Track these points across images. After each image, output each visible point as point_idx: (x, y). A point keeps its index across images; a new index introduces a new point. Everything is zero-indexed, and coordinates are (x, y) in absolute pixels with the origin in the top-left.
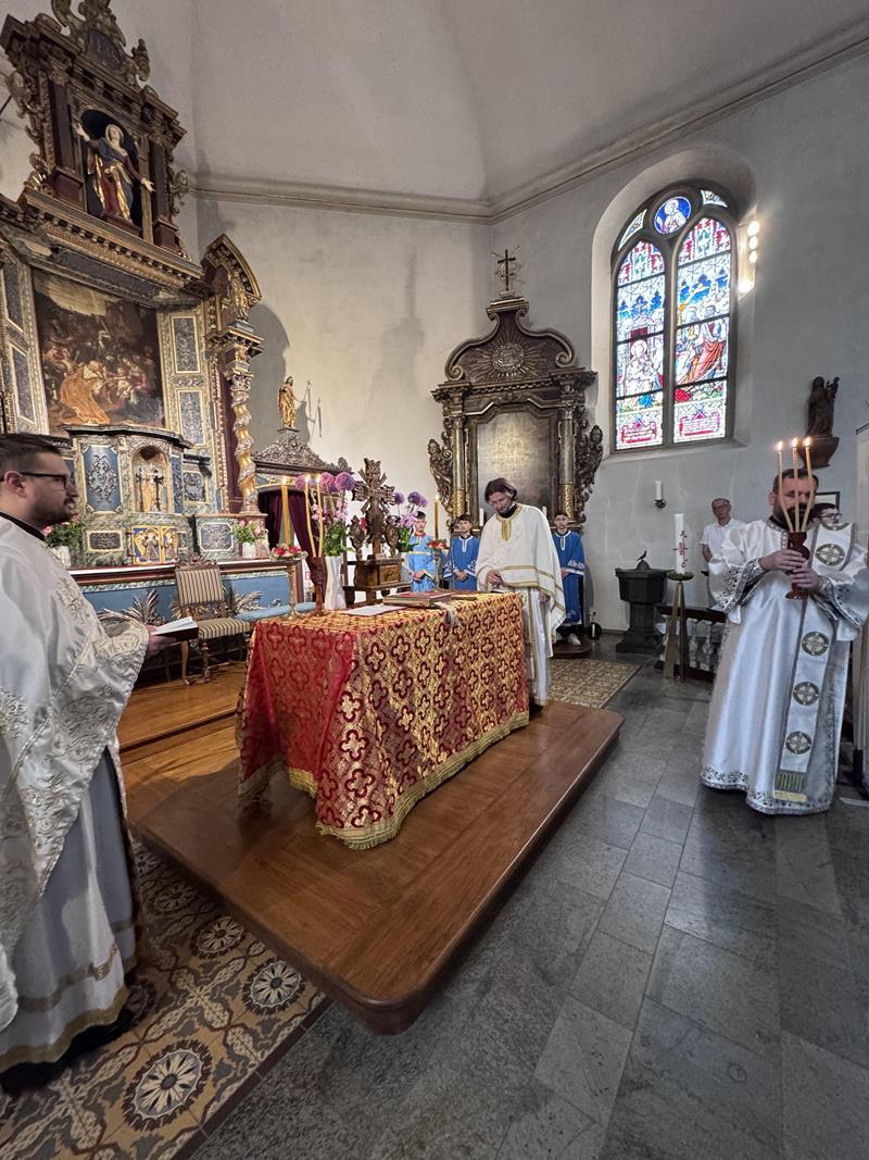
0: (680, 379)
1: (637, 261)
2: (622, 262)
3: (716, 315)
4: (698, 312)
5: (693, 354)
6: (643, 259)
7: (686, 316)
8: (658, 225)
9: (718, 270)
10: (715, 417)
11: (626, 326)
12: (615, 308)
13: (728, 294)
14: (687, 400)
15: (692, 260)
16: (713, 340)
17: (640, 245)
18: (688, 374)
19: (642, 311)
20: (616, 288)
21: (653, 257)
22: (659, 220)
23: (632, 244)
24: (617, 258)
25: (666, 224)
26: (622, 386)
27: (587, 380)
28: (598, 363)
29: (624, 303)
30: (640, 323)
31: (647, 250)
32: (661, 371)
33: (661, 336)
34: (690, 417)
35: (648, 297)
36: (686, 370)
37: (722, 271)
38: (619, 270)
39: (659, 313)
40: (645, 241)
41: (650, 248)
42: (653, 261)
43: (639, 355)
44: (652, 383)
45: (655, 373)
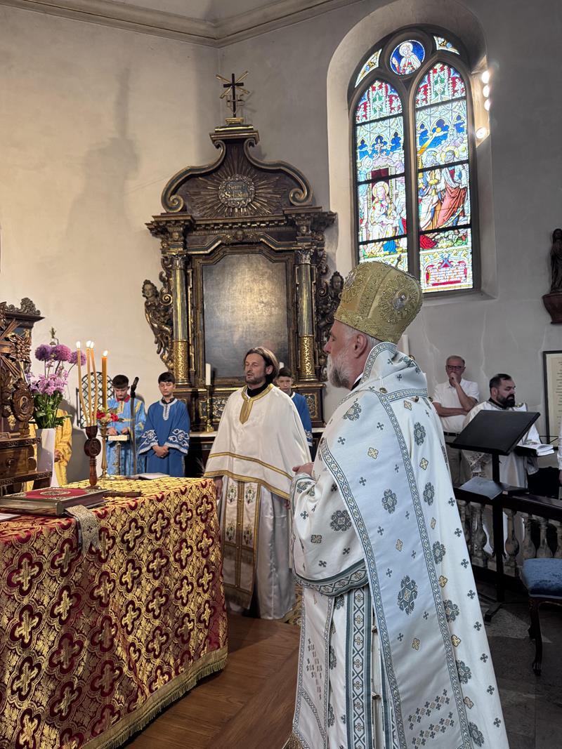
0: (424, 224)
1: (375, 100)
2: (360, 99)
3: (456, 160)
4: (438, 156)
5: (436, 199)
6: (380, 99)
7: (426, 159)
8: (394, 65)
9: (455, 115)
10: (461, 267)
11: (366, 166)
12: (354, 147)
13: (466, 141)
14: (432, 248)
15: (429, 104)
16: (454, 186)
17: (377, 84)
18: (432, 220)
19: (382, 151)
20: (354, 126)
21: (391, 97)
22: (394, 61)
23: (368, 82)
24: (355, 96)
25: (402, 65)
26: (364, 230)
27: (326, 221)
28: (338, 203)
29: (363, 142)
30: (380, 163)
31: (384, 89)
32: (404, 215)
33: (403, 179)
34: (436, 266)
35: (388, 137)
36: (430, 216)
37: (459, 118)
38: (356, 108)
39: (399, 155)
40: (381, 80)
41: (386, 87)
42: (391, 101)
43: (381, 197)
44: (396, 228)
45: (398, 217)
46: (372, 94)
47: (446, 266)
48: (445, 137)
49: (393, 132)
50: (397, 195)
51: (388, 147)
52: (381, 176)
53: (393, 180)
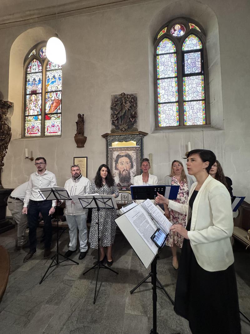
0: (47, 111)
2: (29, 65)
3: (58, 90)
5: (51, 103)
6: (35, 65)
7: (49, 89)
8: (41, 55)
10: (58, 127)
11: (30, 89)
12: (26, 81)
13: (61, 84)
14: (49, 120)
15: (51, 69)
16: (57, 99)
19: (35, 84)
21: (39, 65)
22: (41, 53)
23: (32, 59)
25: (43, 55)
29: (29, 80)
30: (34, 88)
31: (37, 62)
32: (40, 107)
34: (50, 126)
35: (37, 79)
37: (60, 75)
38: (27, 68)
39: (40, 86)
40: (36, 59)
42: (39, 67)
43: (34, 100)
44: (38, 112)
45: (39, 108)
46: (33, 64)
47: (53, 127)
48: (55, 81)
49: (39, 78)
50: (39, 100)
51: (37, 83)
52: (34, 93)
53: (38, 95)
